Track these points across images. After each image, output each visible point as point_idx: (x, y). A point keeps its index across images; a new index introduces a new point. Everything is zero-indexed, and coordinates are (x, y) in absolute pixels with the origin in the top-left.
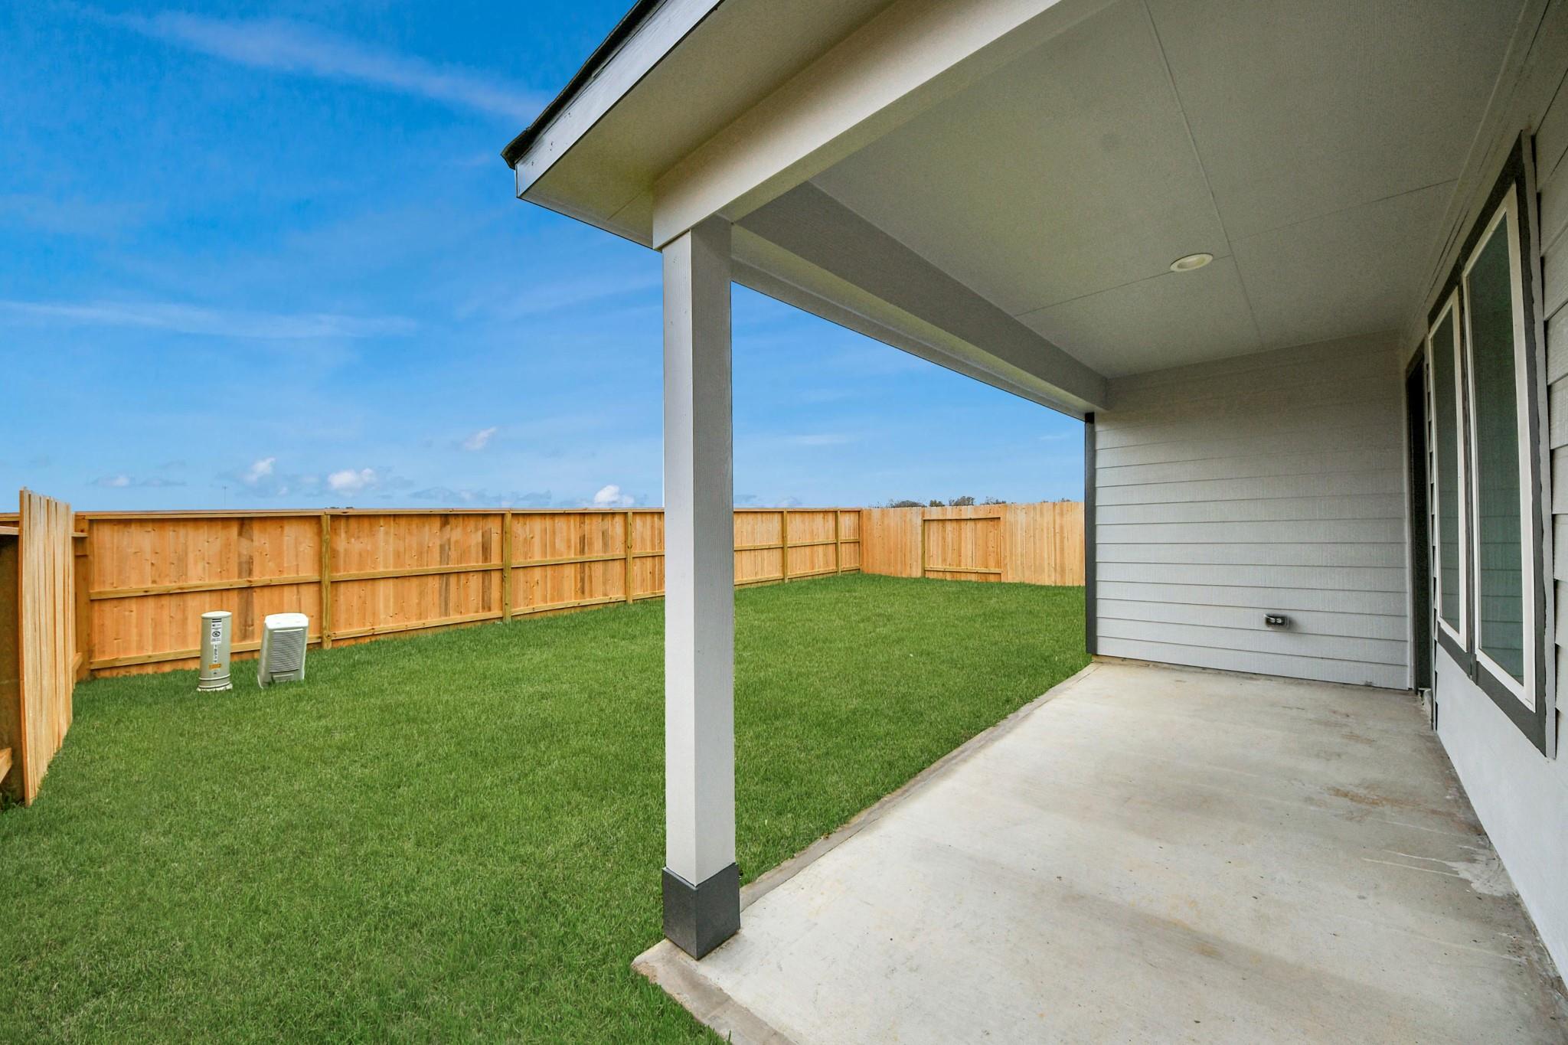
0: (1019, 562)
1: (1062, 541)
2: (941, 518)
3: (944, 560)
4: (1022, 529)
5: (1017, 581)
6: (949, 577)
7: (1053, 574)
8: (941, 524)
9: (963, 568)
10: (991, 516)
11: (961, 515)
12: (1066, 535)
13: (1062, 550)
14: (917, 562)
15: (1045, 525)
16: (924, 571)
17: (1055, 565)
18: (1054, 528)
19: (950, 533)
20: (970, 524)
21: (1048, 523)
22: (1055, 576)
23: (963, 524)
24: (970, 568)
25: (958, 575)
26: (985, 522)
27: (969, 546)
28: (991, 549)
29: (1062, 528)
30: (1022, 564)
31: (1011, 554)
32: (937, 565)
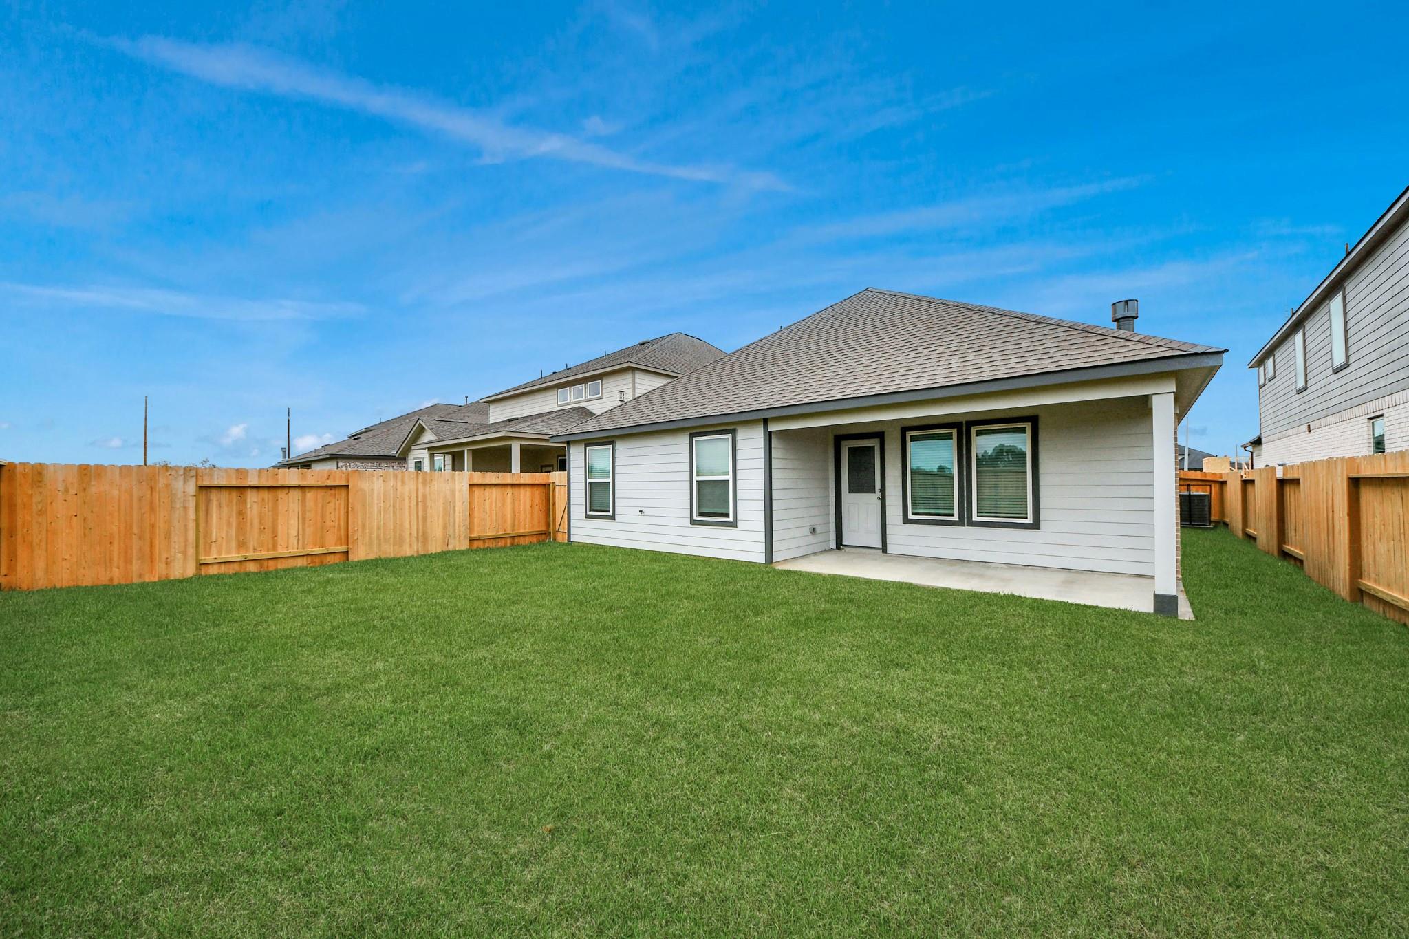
0: (374, 535)
1: (425, 510)
2: (234, 483)
3: (242, 545)
4: (379, 498)
5: (372, 556)
6: (252, 567)
7: (415, 544)
8: (234, 494)
9: (281, 551)
10: (329, 483)
11: (277, 480)
12: (428, 504)
13: (425, 519)
14: (185, 553)
15: (407, 494)
16: (200, 565)
17: (418, 535)
18: (417, 497)
19: (255, 506)
20: (296, 494)
21: (410, 492)
22: (418, 545)
23: (281, 494)
24: (295, 552)
25: (271, 563)
26: (321, 493)
27: (294, 522)
28: (329, 523)
29: (424, 496)
30: (378, 537)
31: (364, 526)
32: (228, 552)
